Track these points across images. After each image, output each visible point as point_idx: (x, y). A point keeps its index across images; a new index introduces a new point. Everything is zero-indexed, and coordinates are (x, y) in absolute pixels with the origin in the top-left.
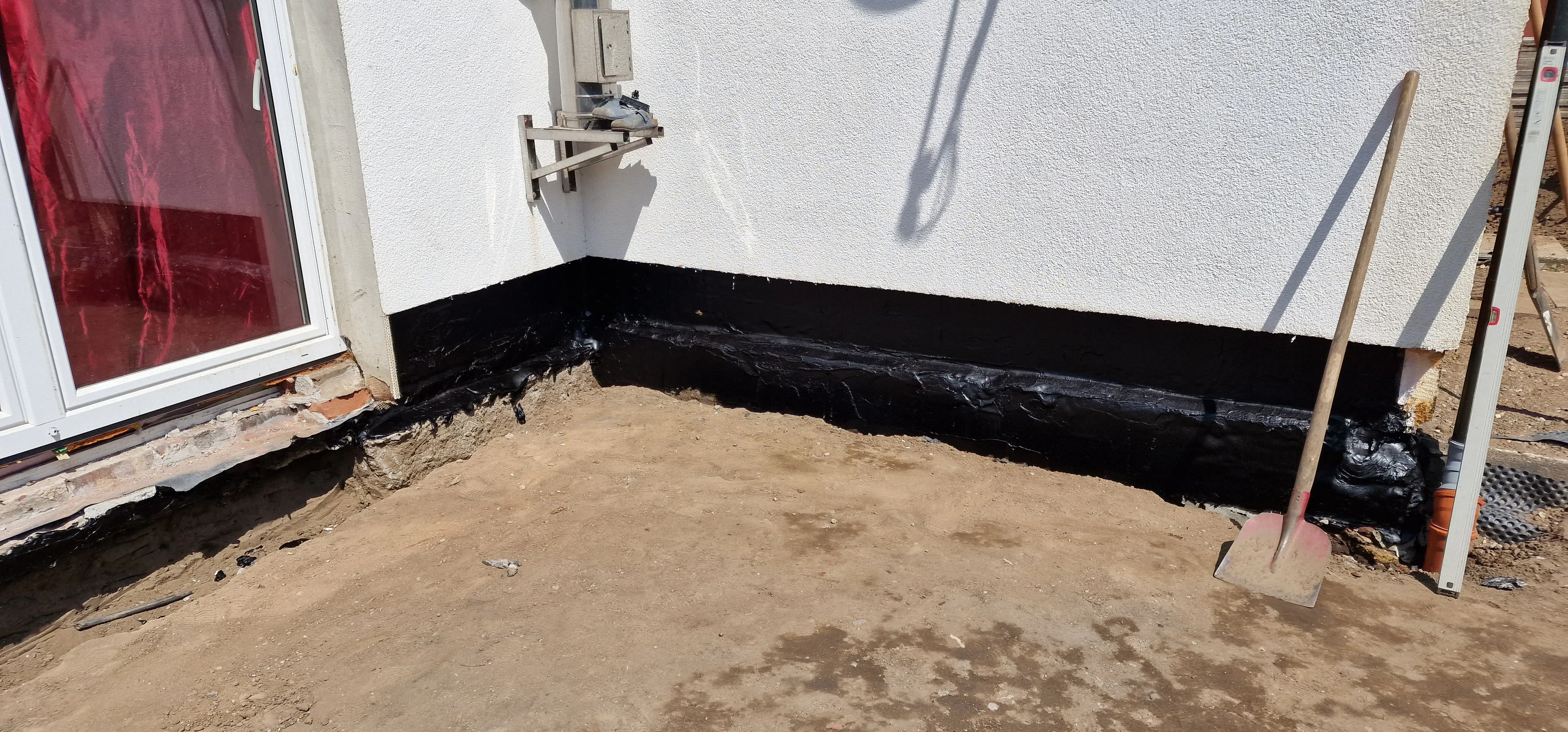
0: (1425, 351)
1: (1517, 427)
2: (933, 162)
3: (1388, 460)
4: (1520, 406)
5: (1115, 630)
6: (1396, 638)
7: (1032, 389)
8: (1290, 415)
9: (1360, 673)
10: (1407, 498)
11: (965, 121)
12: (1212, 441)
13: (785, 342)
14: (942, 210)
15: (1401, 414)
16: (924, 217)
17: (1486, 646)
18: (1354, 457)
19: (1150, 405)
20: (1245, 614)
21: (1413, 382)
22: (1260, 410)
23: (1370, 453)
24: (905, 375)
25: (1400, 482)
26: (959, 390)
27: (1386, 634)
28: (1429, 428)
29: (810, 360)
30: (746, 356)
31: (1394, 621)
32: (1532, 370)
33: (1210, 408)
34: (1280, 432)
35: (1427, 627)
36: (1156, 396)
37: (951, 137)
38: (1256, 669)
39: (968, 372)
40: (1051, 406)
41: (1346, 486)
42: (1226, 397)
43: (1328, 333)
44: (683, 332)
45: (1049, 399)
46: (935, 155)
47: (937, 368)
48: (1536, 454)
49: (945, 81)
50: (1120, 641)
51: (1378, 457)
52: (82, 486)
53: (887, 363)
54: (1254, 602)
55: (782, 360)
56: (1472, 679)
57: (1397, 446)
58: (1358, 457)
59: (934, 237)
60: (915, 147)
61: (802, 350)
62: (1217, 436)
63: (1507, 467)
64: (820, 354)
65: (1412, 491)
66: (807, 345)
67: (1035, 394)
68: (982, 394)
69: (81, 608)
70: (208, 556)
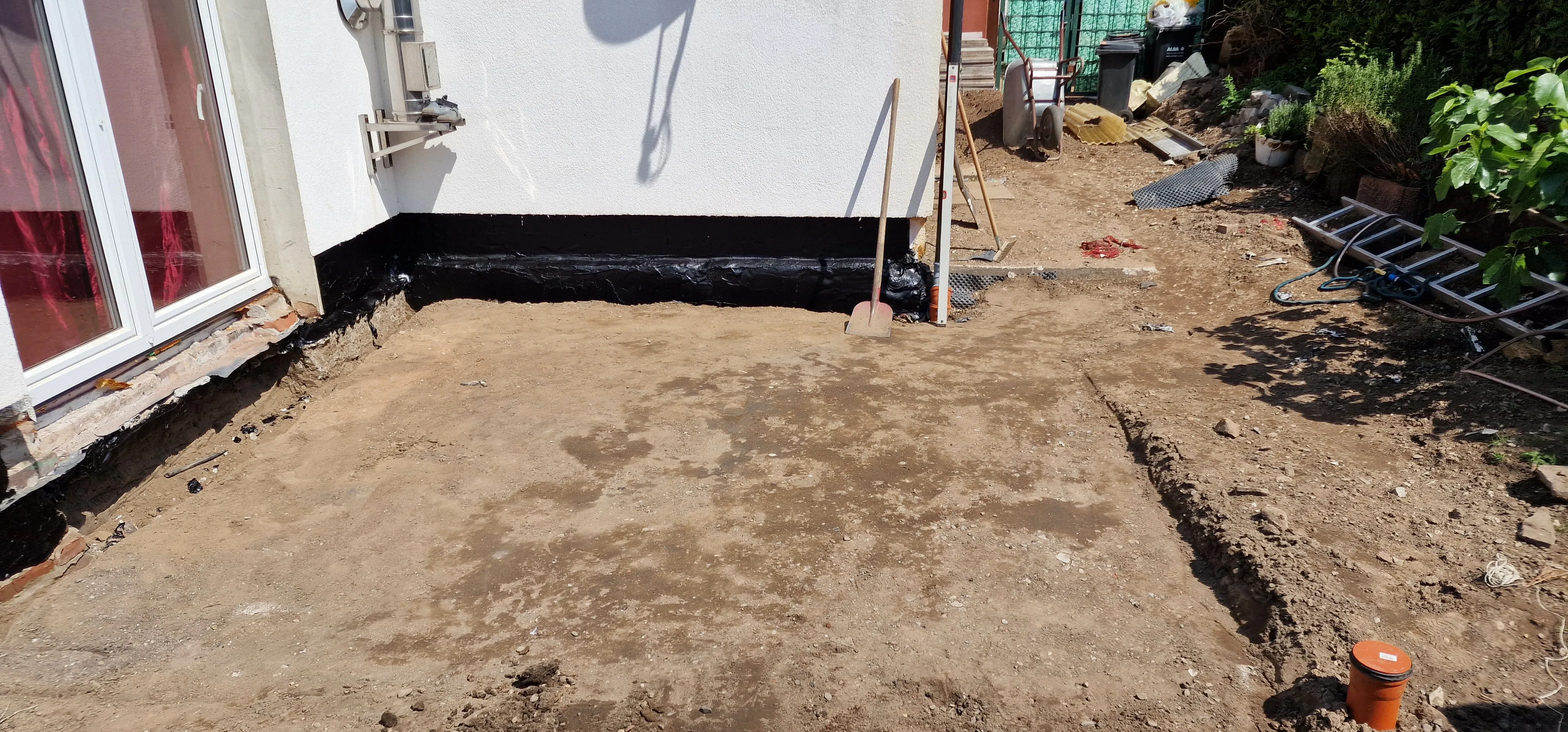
0: (918, 218)
1: (962, 255)
2: (656, 134)
3: (909, 278)
4: (963, 246)
5: (810, 357)
6: (924, 342)
7: (727, 267)
8: (862, 261)
9: (914, 353)
10: (919, 295)
11: (673, 110)
12: (827, 282)
13: (560, 258)
14: (664, 163)
15: (912, 253)
16: (653, 168)
17: (959, 338)
18: (894, 279)
19: (793, 267)
20: (862, 343)
21: (914, 237)
22: (848, 261)
23: (901, 275)
24: (648, 269)
25: (915, 288)
26: (684, 274)
27: (919, 341)
28: (924, 260)
29: (581, 268)
30: (533, 271)
31: (922, 337)
32: (966, 229)
33: (823, 264)
34: (858, 271)
35: (935, 337)
36: (795, 261)
37: (666, 119)
38: (873, 358)
39: (687, 262)
40: (739, 275)
41: (892, 294)
42: (830, 257)
43: (877, 215)
44: (480, 261)
45: (738, 271)
46: (657, 129)
47: (668, 262)
48: (971, 265)
49: (658, 85)
50: (814, 360)
51: (905, 277)
52: (164, 378)
53: (634, 263)
54: (865, 339)
55: (560, 269)
56: (955, 348)
57: (912, 270)
58: (896, 278)
59: (660, 180)
60: (644, 126)
61: (575, 262)
62: (828, 278)
63: (960, 274)
64: (588, 263)
65: (921, 292)
66: (576, 258)
67: (730, 269)
68: (698, 274)
69: (164, 464)
70: (217, 432)
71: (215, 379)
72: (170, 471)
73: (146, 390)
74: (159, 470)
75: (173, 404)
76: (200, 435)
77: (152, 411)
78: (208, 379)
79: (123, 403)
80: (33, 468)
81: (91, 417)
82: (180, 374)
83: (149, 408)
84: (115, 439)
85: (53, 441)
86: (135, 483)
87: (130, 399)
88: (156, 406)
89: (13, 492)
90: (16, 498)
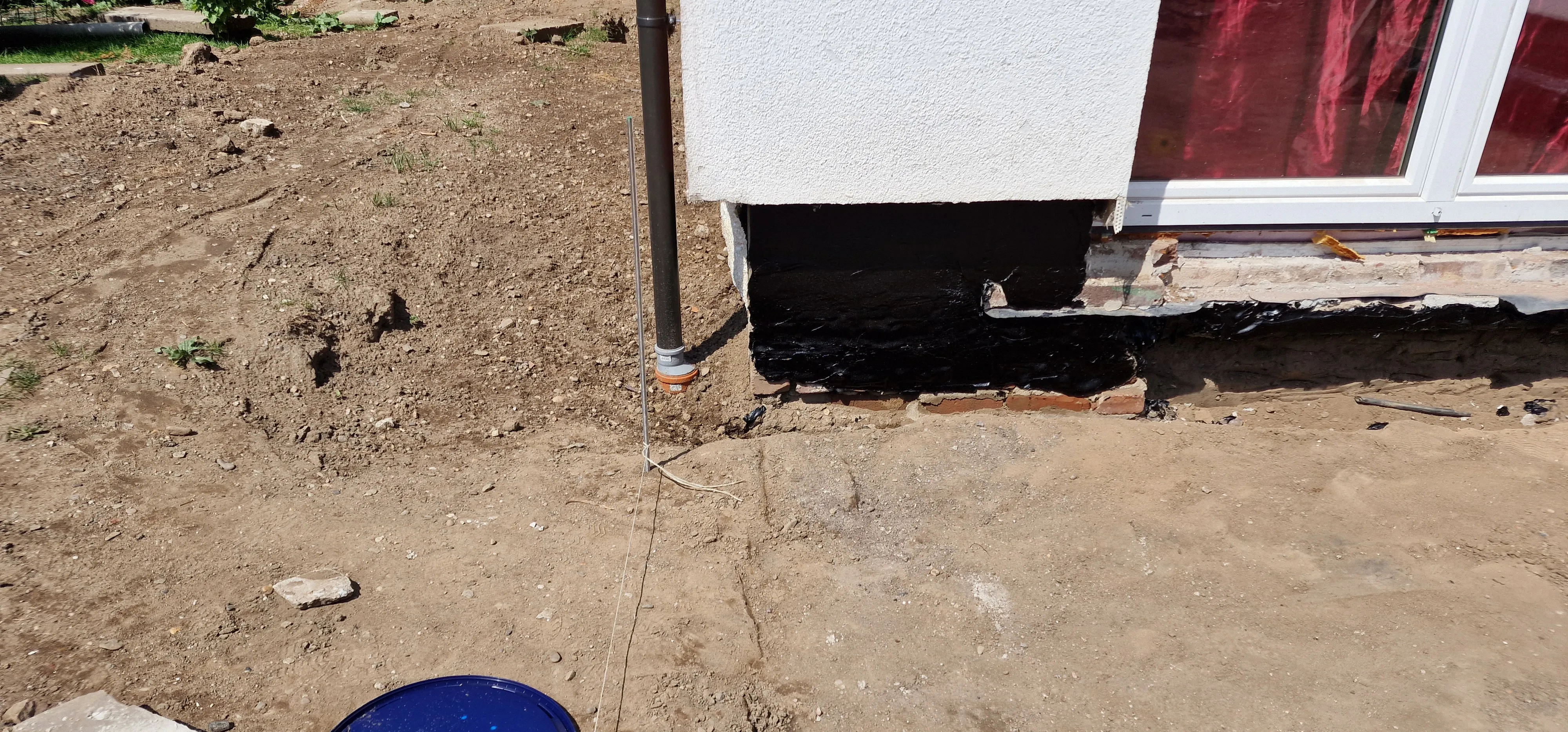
52: (1431, 272)
69: (1367, 383)
70: (1493, 386)
71: (1506, 308)
72: (1372, 396)
73: (1388, 275)
74: (1354, 388)
75: (1408, 311)
76: (1460, 376)
77: (1364, 305)
78: (1493, 303)
79: (1337, 276)
80: (1121, 290)
81: (1274, 273)
82: (1465, 279)
83: (1364, 299)
84: (1275, 312)
85: (1197, 277)
86: (1307, 383)
87: (1351, 276)
88: (1376, 302)
89: (1080, 304)
90: (1079, 312)
